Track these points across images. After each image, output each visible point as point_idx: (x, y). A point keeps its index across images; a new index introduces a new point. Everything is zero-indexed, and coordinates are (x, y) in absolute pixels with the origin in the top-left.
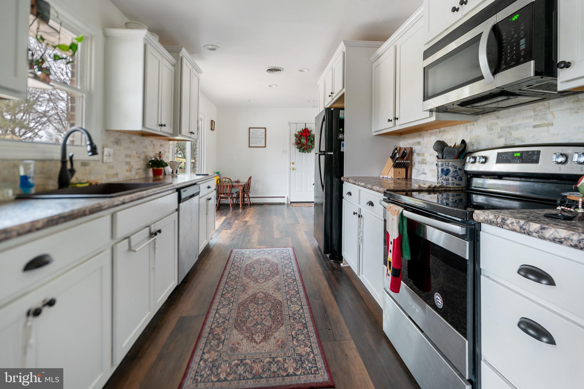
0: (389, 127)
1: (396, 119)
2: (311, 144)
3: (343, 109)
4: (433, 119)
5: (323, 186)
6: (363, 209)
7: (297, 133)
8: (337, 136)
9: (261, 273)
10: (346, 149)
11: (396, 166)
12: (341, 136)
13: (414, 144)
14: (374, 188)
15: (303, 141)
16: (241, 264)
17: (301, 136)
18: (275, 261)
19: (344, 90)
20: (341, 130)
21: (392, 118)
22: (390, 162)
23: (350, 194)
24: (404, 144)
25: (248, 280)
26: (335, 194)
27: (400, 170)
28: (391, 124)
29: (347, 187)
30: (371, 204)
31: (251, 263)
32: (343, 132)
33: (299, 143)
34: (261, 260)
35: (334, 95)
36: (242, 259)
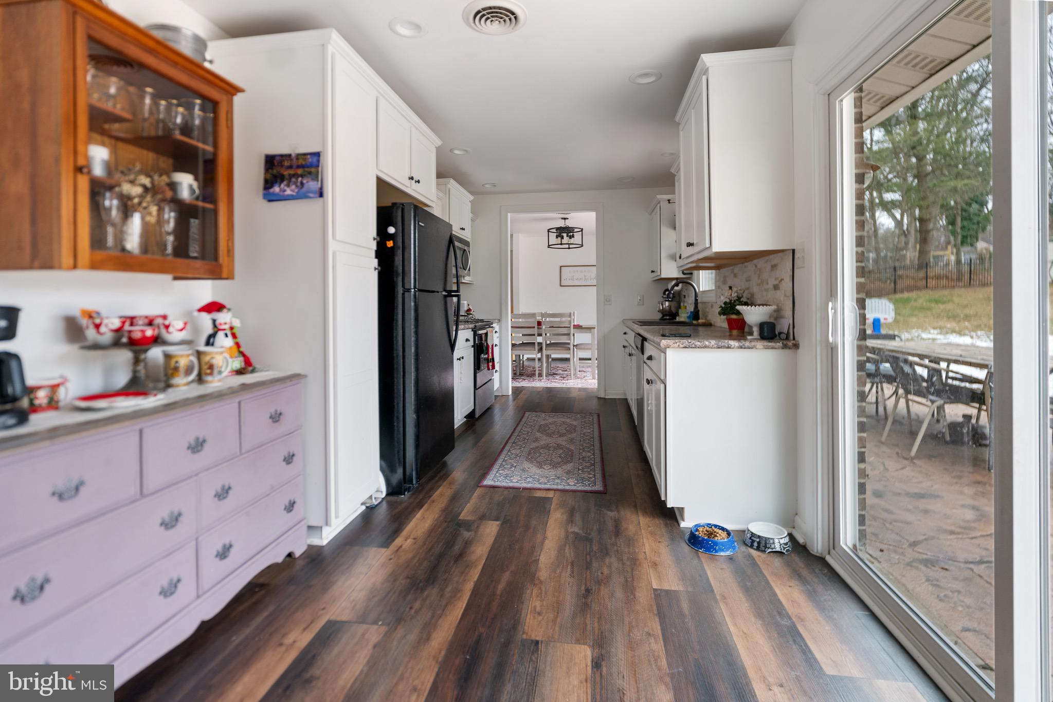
9: (551, 452)
16: (580, 464)
18: (526, 465)
25: (568, 446)
31: (565, 463)
34: (549, 468)
36: (580, 472)
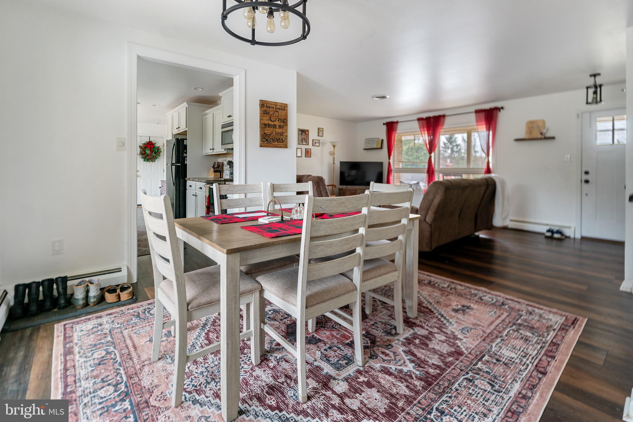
0: (210, 152)
1: (213, 149)
2: (155, 155)
3: (186, 139)
4: (226, 152)
5: (174, 184)
6: (198, 192)
7: (141, 145)
8: (183, 154)
10: (188, 162)
11: (215, 171)
12: (185, 155)
13: (224, 161)
14: (202, 181)
15: (148, 152)
17: (145, 148)
19: (187, 129)
20: (185, 151)
21: (212, 148)
22: (212, 170)
23: (191, 186)
24: (220, 160)
26: (182, 188)
27: (217, 173)
28: (211, 151)
29: (189, 183)
30: (201, 188)
32: (186, 153)
33: (144, 154)
35: (180, 129)
